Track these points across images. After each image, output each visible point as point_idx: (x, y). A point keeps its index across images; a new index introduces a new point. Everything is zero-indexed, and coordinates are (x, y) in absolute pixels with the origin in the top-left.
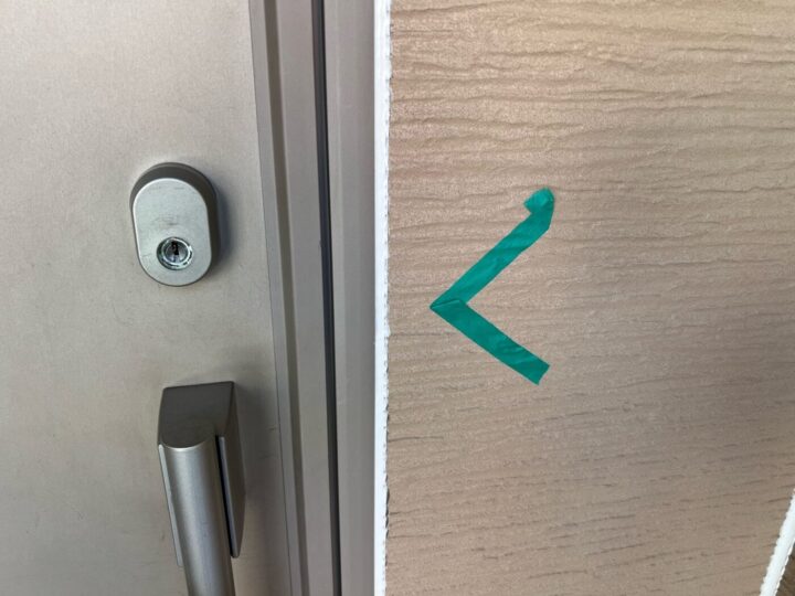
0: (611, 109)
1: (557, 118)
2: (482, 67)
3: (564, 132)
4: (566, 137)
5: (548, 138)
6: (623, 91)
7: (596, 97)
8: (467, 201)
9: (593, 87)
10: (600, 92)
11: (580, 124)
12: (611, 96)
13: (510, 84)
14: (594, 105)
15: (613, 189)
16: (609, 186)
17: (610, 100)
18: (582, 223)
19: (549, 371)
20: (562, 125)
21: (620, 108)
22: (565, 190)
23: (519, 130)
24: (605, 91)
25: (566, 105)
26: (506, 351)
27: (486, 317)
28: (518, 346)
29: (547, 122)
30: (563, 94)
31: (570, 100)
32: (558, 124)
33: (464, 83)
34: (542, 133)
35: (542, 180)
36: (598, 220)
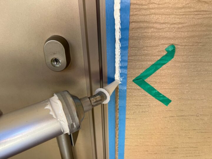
0: (198, 18)
1: (178, 21)
2: (152, 4)
3: (180, 26)
4: (181, 27)
5: (175, 28)
6: (203, 11)
7: (193, 13)
8: (145, 48)
9: (192, 10)
10: (195, 11)
11: (187, 23)
12: (199, 13)
13: (161, 9)
14: (192, 16)
15: (198, 45)
16: (196, 44)
17: (198, 14)
18: (185, 56)
19: (171, 102)
20: (180, 23)
21: (202, 17)
22: (180, 45)
23: (164, 25)
24: (197, 11)
25: (181, 16)
26: (157, 95)
27: (151, 85)
28: (161, 94)
29: (174, 22)
30: (181, 13)
31: (183, 15)
32: (178, 23)
33: (145, 9)
34: (172, 26)
35: (172, 42)
36: (191, 55)
